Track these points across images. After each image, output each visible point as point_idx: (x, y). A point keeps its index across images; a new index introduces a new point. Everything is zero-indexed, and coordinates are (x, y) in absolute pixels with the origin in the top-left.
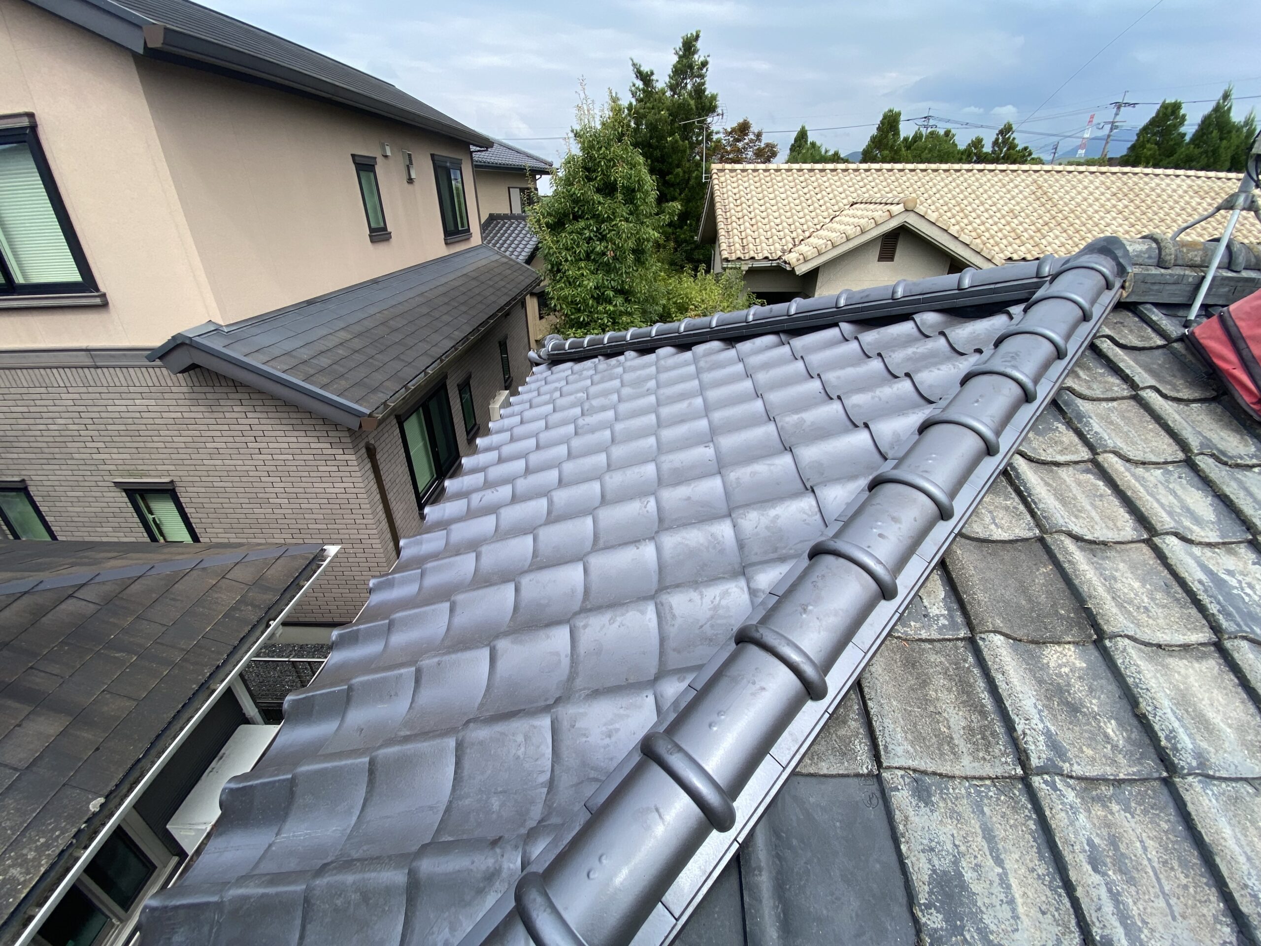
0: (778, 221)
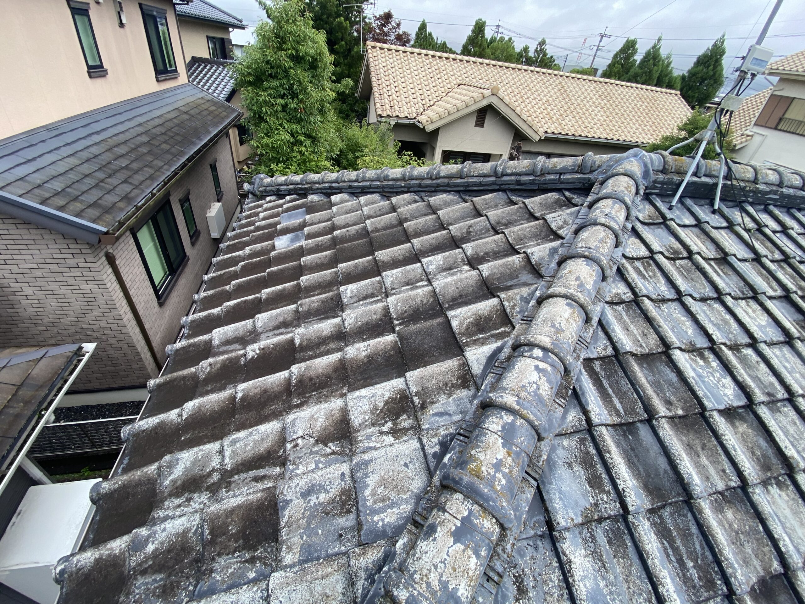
0: (413, 91)
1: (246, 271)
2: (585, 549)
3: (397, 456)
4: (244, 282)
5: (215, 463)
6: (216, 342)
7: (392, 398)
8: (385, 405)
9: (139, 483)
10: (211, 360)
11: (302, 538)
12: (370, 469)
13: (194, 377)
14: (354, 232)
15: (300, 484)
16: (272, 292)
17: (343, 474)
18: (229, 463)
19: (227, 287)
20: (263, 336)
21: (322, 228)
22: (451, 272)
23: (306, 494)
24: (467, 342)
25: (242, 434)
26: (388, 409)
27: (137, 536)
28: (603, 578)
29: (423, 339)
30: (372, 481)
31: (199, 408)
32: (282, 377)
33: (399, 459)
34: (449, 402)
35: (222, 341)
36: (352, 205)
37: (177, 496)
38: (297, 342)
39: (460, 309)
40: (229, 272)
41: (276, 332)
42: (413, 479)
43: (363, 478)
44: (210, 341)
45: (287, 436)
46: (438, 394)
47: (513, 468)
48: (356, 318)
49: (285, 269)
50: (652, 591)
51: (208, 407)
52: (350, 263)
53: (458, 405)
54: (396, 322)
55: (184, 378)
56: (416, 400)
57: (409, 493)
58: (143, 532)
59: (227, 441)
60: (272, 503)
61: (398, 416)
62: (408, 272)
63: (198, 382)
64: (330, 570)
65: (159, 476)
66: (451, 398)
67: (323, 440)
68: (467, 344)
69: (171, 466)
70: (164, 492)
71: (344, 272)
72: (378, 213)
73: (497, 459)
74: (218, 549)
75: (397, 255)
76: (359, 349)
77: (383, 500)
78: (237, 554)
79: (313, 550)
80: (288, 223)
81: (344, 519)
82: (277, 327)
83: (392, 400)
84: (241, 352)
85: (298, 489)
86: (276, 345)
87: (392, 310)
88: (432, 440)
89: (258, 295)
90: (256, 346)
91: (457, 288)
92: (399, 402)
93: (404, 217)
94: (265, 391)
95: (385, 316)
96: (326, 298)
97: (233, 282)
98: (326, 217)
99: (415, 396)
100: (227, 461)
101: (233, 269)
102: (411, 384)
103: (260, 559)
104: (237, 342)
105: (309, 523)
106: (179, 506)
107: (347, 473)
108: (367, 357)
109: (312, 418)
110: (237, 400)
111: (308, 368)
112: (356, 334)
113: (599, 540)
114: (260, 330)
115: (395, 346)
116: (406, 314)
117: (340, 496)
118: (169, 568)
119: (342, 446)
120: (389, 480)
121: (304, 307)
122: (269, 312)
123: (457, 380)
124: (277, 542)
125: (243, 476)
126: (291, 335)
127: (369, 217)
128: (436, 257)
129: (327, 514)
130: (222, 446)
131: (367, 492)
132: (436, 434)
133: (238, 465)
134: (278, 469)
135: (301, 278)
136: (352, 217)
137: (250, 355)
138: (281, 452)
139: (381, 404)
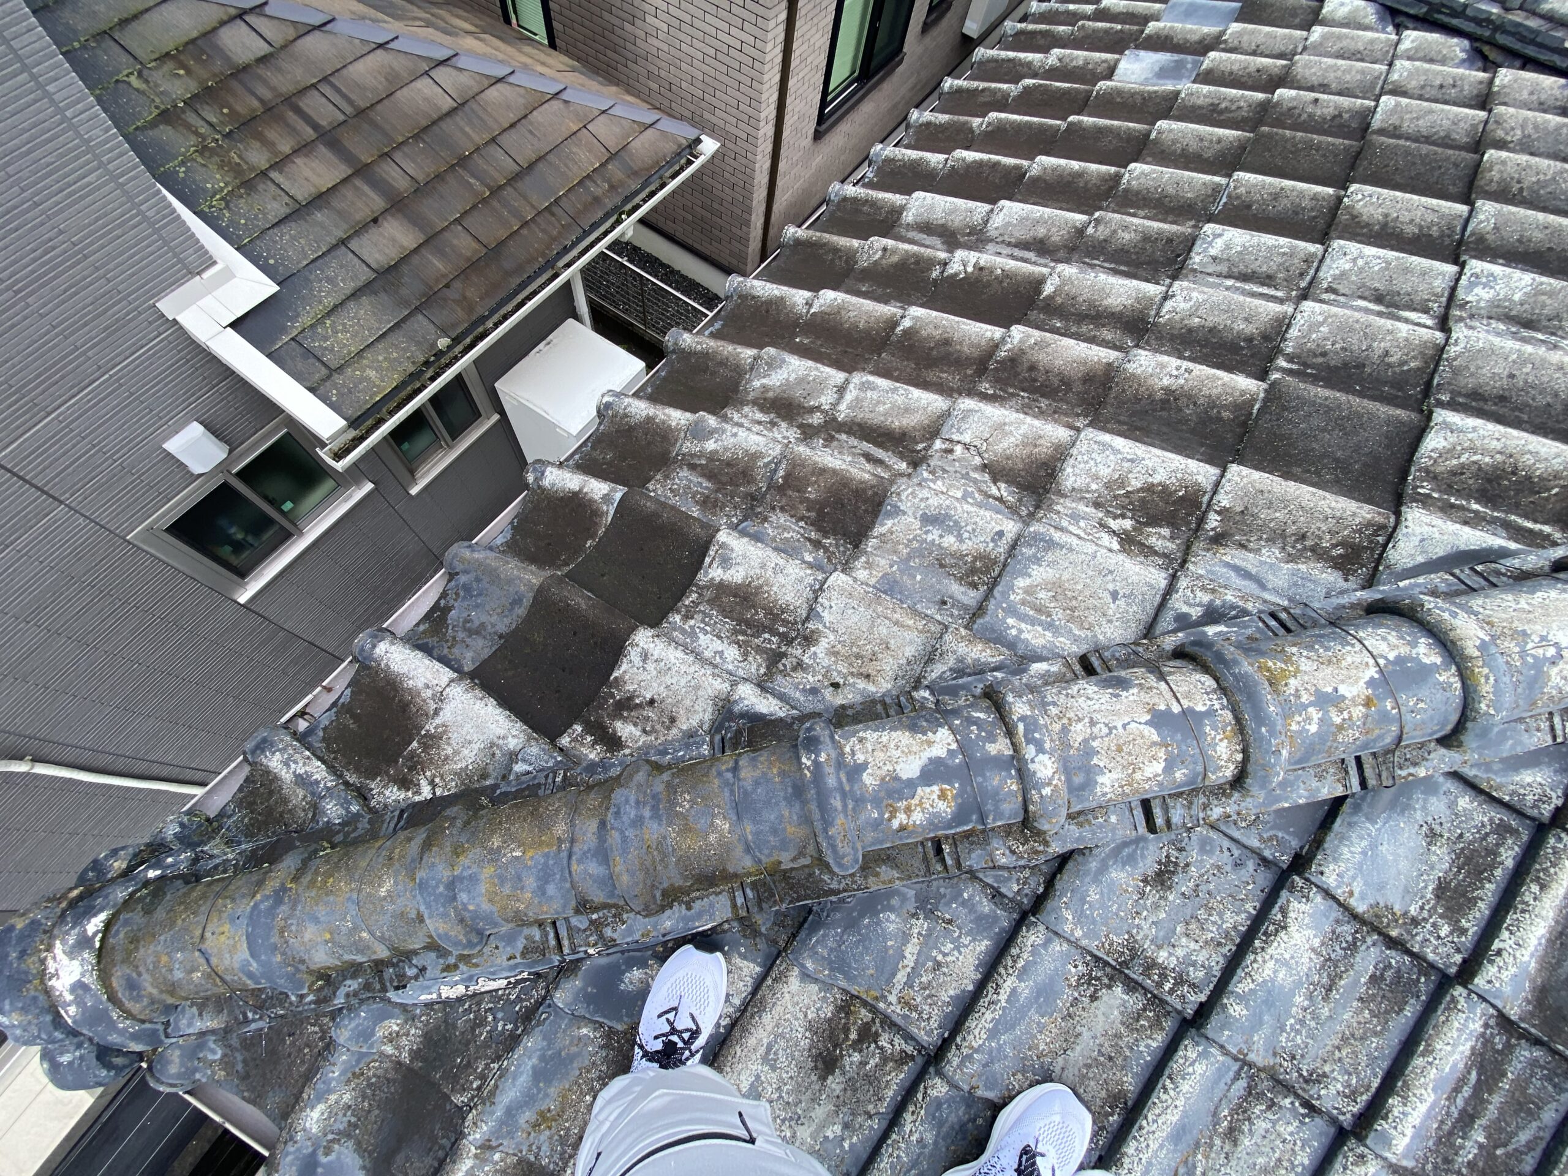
1: (1027, 102)
2: (1323, 944)
3: (1111, 572)
4: (1013, 123)
5: (826, 400)
6: (909, 217)
7: (1165, 487)
8: (1142, 489)
9: (723, 363)
10: (890, 243)
11: (891, 566)
12: (1050, 557)
13: (850, 256)
14: (1329, 112)
15: (930, 501)
16: (1054, 169)
17: (1000, 534)
18: (843, 412)
19: (976, 122)
20: (990, 247)
21: (1252, 69)
22: (1525, 333)
23: (930, 520)
24: (1428, 496)
25: (883, 383)
26: (1142, 500)
27: (702, 420)
28: (1310, 997)
29: (1323, 430)
30: (1039, 574)
31: (840, 308)
32: (989, 334)
33: (1110, 577)
34: (1281, 569)
35: (919, 219)
36: (1372, 42)
37: (762, 409)
38: (1048, 289)
39: (1479, 422)
40: (994, 92)
41: (1017, 252)
42: (1110, 621)
43: (1029, 559)
44: (902, 209)
45: (945, 429)
46: (1268, 540)
47: (1350, 727)
48: (1198, 306)
49: (1109, 130)
50: (1373, 1090)
51: (852, 314)
52: (1269, 180)
53: (1295, 584)
54: (1282, 363)
55: (836, 250)
56: (1213, 521)
57: (1088, 633)
58: (712, 421)
59: (857, 378)
60: (877, 499)
61: (1154, 522)
62: (1407, 270)
63: (853, 269)
64: (911, 622)
65: (752, 369)
66: (1290, 566)
67: (996, 471)
68: (1425, 501)
69: (771, 365)
70: (748, 393)
71: (1238, 197)
72: (1429, 92)
73: (1336, 690)
74: (784, 501)
75: (1405, 217)
76: (1163, 366)
77: (1039, 610)
78: (802, 524)
79: (897, 589)
80: (1178, 25)
81: (962, 589)
82: (1024, 245)
83: (1162, 492)
84: (942, 255)
85: (923, 505)
86: (1007, 274)
87: (1293, 333)
88: (1199, 594)
89: (1025, 163)
90: (972, 257)
91: (1512, 376)
92: (1174, 503)
93: (1500, 133)
94: (947, 342)
95: (1266, 337)
96: (1160, 233)
97: (993, 115)
98: (1280, 47)
99: (1218, 513)
100: (842, 407)
101: (1005, 86)
102: (1227, 488)
103: (826, 550)
104: (940, 236)
105: (909, 557)
106: (760, 423)
107: (1009, 537)
108: (1168, 391)
109: (1000, 427)
110: (899, 329)
111: (1040, 345)
112: (1172, 338)
113: (1358, 959)
114: (993, 233)
115: (1242, 407)
116: (1320, 360)
117: (975, 559)
118: (720, 482)
119: (1020, 500)
120: (1069, 594)
121: (1101, 228)
122: (1028, 207)
123: (1335, 546)
124: (856, 546)
125: (853, 441)
126: (1045, 270)
127: (1398, 91)
128: (1517, 274)
129: (942, 566)
130: (847, 381)
131: (1021, 583)
132: (1213, 591)
133: (853, 422)
134: (904, 465)
135: (1132, 166)
136: (1352, 71)
137: (954, 267)
138: (920, 446)
139: (1135, 484)
